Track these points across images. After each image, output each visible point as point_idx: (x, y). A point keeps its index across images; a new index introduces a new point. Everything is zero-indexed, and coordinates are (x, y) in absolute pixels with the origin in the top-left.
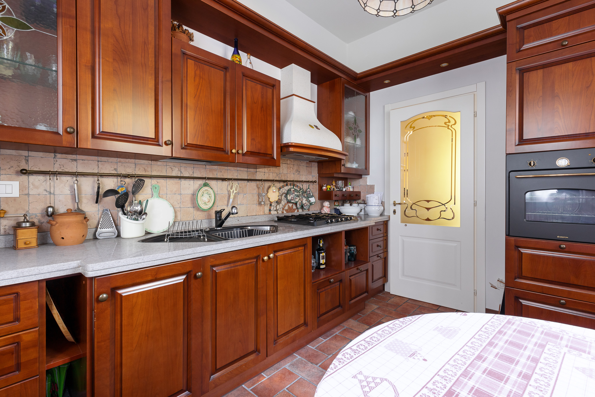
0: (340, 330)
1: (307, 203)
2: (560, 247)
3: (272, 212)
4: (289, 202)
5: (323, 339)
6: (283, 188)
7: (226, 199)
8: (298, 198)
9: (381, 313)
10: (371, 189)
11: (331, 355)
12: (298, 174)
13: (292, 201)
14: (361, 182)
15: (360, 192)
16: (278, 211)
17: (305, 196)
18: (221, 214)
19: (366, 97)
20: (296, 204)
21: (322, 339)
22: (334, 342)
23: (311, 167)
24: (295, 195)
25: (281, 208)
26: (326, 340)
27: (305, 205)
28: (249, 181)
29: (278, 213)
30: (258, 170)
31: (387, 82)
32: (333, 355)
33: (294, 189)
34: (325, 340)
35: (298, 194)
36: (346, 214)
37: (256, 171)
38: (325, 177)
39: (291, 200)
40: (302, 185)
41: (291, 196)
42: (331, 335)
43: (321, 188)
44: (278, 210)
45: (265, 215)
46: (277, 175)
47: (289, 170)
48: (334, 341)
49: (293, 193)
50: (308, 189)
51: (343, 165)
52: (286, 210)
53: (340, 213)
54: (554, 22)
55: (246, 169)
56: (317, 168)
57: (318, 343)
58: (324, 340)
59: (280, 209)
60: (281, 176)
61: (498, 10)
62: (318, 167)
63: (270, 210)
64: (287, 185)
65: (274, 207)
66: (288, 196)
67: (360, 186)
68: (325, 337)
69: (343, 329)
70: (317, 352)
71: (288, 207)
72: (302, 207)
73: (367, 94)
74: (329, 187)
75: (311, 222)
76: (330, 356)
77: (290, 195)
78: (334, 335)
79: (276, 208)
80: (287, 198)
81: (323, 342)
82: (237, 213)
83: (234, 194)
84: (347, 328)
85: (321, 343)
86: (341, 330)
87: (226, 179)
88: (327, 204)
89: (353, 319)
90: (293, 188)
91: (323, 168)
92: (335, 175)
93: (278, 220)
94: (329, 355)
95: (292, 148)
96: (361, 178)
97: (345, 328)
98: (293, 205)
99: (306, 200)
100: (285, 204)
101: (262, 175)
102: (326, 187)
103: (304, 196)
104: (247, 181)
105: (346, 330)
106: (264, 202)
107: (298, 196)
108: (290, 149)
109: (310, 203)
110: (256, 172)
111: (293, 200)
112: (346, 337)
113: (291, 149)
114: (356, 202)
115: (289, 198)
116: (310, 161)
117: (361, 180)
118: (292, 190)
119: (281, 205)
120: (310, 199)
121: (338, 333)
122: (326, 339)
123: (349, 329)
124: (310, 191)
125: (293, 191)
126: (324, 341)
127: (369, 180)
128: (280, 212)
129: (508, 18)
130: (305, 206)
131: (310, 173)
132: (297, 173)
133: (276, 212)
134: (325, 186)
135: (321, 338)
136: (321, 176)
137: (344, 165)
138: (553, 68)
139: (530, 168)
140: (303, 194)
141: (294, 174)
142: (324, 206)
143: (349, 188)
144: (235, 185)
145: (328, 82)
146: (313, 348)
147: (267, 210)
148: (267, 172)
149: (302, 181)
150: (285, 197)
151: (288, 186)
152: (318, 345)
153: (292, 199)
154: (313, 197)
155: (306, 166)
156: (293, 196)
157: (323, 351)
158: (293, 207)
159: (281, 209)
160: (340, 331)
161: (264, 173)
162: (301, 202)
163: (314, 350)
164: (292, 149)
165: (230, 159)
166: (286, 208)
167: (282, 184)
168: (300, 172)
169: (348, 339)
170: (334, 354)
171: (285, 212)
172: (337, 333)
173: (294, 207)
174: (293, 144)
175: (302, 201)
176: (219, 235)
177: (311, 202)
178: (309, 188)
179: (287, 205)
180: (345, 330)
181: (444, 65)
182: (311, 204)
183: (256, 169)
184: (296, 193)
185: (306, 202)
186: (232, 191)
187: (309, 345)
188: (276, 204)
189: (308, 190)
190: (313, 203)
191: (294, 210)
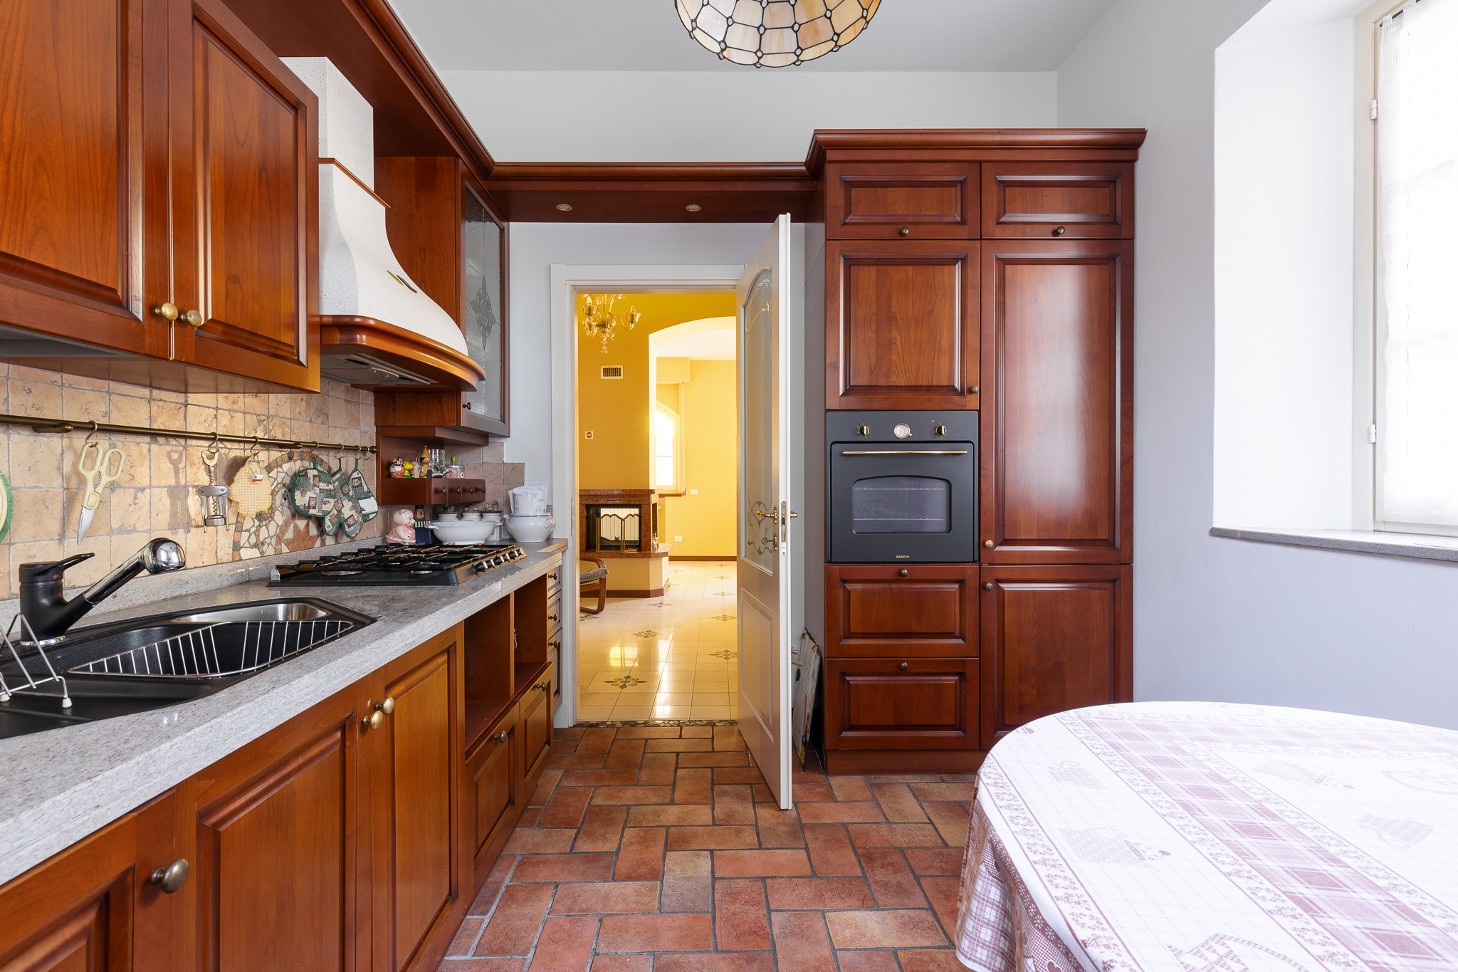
0: (510, 866)
1: (355, 517)
2: (900, 574)
3: (246, 553)
4: (297, 513)
5: (480, 917)
6: (279, 469)
7: (57, 509)
8: (332, 501)
9: (580, 785)
10: (516, 474)
11: (532, 951)
12: (323, 423)
13: (312, 512)
14: (486, 454)
15: (483, 482)
16: (265, 548)
17: (351, 495)
18: (61, 577)
19: (502, 231)
20: (319, 521)
21: (475, 917)
22: (514, 910)
23: (359, 403)
24: (322, 491)
25: (271, 537)
26: (490, 914)
27: (351, 521)
28: (159, 439)
29: (262, 553)
30: (192, 398)
31: (564, 207)
32: (536, 947)
33: (316, 472)
34: (487, 918)
35: (331, 487)
36: (457, 544)
37: (186, 401)
38: (402, 438)
39: (309, 507)
40: (340, 459)
41: (309, 494)
42: (494, 895)
43: (385, 468)
44: (263, 544)
45: (217, 564)
46: (260, 422)
47: (298, 409)
48: (514, 906)
49: (314, 485)
50: (354, 471)
51: (464, 406)
52: (288, 543)
53: (437, 541)
54: (890, 189)
55: (145, 392)
56: (373, 407)
57: (473, 936)
58: (483, 917)
59: (268, 541)
60: (271, 427)
61: (817, 132)
62: (376, 406)
63: (236, 547)
64: (290, 458)
65: (250, 535)
66: (297, 494)
67: (481, 465)
68: (482, 909)
69: (516, 863)
70: (487, 962)
71: (294, 532)
72: (341, 527)
73: (505, 224)
74: (408, 466)
75: (423, 572)
76: (530, 955)
77: (304, 493)
78: (503, 889)
79: (257, 536)
80: (293, 500)
81: (484, 925)
82: (181, 566)
83: (99, 489)
84: (524, 857)
85: (481, 932)
86: (513, 868)
87: (68, 423)
88: (405, 517)
89: (525, 827)
90: (315, 468)
91: (394, 410)
92: (440, 433)
93: (282, 577)
94: (525, 953)
95: (364, 337)
96: (487, 444)
97: (519, 858)
98: (308, 525)
99: (353, 507)
100: (286, 524)
101: (209, 420)
102: (402, 466)
103: (346, 495)
104: (147, 439)
105: (524, 863)
106: (223, 517)
107: (330, 494)
108: (356, 339)
109: (364, 515)
110: (186, 406)
111: (314, 508)
112: (538, 881)
113: (361, 339)
114: (476, 509)
115: (301, 500)
116: (353, 386)
117: (485, 450)
118: (311, 473)
119: (272, 526)
120: (363, 503)
121: (511, 881)
122: (488, 910)
123: (531, 856)
124: (359, 478)
125: (314, 476)
126: (487, 921)
127: (510, 451)
128: (269, 551)
129: (831, 155)
130: (349, 526)
131: (355, 421)
132: (320, 420)
133: (255, 553)
134: (398, 463)
135: (471, 917)
136: (383, 430)
137: (468, 406)
138: (889, 268)
139: (860, 438)
140: (341, 488)
141: (311, 421)
142: (397, 525)
143: (454, 471)
144: (104, 454)
145: (413, 159)
146: (469, 957)
147: (227, 545)
148: (225, 407)
149: (337, 448)
150: (285, 499)
151: (295, 461)
152: (476, 942)
153: (313, 503)
154: (369, 497)
155: (346, 401)
156: (315, 496)
157: (502, 951)
158: (308, 532)
159: (274, 539)
160: (511, 872)
161: (213, 412)
162: (336, 513)
163: (475, 961)
164: (363, 339)
165: (148, 340)
166: (289, 535)
167: (275, 454)
168: (327, 415)
169: (545, 883)
170: (536, 943)
171: (285, 549)
172: (507, 881)
173: (313, 531)
174: (372, 322)
175: (339, 511)
176: (99, 667)
177: (363, 512)
178: (356, 469)
179: (292, 525)
180: (521, 864)
181: (694, 208)
182: (366, 518)
183: (186, 392)
184: (323, 485)
185: (353, 512)
186: (90, 476)
187: (450, 955)
188: (257, 523)
189: (355, 475)
190: (371, 516)
191: (313, 539)
